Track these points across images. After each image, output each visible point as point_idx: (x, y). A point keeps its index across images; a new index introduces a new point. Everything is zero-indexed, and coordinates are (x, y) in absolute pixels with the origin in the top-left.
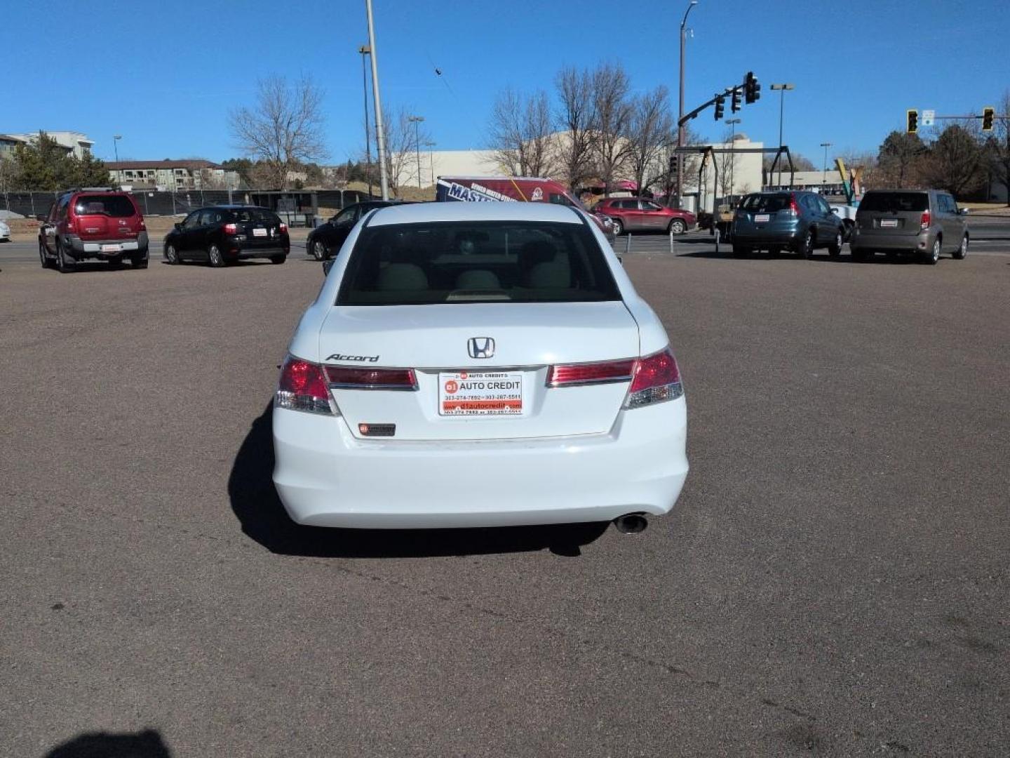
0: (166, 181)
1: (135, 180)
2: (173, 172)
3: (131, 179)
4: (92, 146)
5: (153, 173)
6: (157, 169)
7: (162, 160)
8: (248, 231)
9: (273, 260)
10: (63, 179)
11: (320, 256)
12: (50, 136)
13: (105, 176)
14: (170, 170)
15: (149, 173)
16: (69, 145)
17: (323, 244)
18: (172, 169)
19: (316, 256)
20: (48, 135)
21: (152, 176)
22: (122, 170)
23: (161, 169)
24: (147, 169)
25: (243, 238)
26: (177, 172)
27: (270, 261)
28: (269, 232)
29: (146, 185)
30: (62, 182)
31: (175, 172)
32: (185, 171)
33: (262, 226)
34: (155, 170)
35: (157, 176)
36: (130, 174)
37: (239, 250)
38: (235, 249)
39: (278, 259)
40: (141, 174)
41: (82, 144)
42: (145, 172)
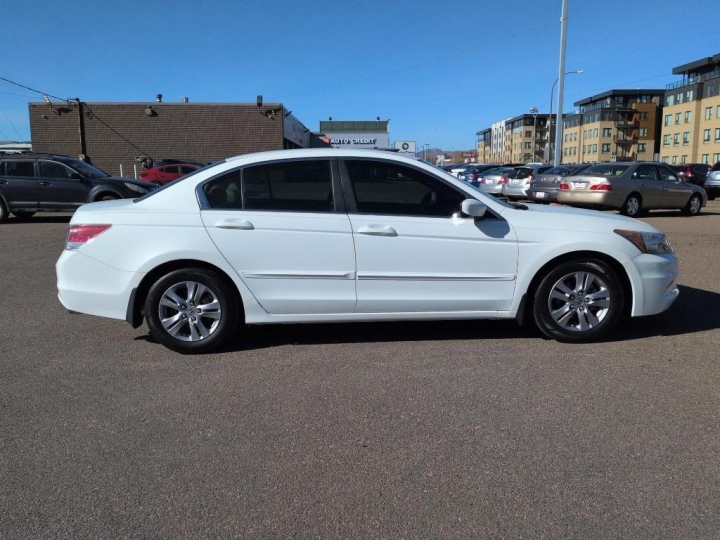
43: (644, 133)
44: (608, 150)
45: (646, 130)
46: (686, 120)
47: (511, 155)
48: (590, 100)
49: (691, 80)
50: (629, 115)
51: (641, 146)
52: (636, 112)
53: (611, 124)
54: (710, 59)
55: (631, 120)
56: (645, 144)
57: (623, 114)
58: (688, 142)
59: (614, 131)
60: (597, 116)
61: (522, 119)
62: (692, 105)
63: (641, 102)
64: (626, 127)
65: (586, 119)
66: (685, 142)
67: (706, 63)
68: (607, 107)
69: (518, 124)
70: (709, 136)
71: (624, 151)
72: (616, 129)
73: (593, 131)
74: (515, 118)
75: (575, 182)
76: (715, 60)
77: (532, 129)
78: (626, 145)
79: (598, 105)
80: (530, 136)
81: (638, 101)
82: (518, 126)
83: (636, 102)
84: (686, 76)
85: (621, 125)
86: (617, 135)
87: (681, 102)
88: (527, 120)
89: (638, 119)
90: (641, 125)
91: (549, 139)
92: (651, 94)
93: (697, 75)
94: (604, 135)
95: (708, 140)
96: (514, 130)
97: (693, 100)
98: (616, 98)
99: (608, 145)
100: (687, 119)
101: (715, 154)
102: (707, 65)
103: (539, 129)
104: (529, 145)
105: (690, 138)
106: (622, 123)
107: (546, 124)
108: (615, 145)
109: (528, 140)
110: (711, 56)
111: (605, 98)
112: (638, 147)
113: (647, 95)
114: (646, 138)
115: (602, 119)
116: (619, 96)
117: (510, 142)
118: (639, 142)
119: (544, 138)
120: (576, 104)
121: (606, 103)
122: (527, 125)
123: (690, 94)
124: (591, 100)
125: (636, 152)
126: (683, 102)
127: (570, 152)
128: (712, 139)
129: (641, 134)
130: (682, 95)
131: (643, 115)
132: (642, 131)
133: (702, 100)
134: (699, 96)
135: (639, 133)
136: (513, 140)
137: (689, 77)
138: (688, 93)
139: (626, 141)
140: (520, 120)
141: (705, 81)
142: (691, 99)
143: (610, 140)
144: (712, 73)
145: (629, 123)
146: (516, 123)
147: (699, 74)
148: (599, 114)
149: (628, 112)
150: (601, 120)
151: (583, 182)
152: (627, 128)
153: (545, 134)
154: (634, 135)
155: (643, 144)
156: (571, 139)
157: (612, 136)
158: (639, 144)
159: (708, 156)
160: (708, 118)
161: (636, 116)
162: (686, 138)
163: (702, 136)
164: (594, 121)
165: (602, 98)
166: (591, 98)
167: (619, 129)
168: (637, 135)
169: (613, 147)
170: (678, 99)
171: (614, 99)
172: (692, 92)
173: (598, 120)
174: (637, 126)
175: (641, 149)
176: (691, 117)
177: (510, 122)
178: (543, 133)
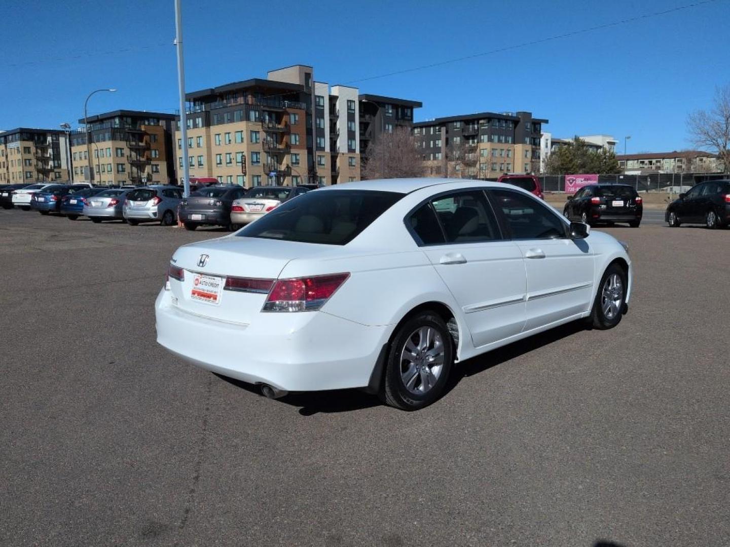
0: (668, 166)
1: (646, 167)
2: (675, 160)
3: (643, 166)
4: (616, 144)
5: (660, 162)
6: (663, 159)
7: (671, 152)
8: (608, 203)
9: (630, 224)
10: (584, 167)
11: (673, 223)
12: (581, 138)
13: (615, 164)
14: (673, 159)
15: (657, 162)
16: (600, 144)
17: (675, 214)
18: (675, 158)
19: (669, 223)
20: (580, 138)
21: (658, 164)
22: (638, 160)
23: (666, 158)
24: (655, 158)
25: (603, 207)
26: (678, 161)
27: (629, 225)
28: (625, 204)
29: (653, 170)
30: (584, 169)
31: (677, 161)
32: (684, 160)
33: (620, 199)
34: (661, 160)
35: (663, 164)
36: (643, 163)
37: (599, 216)
38: (596, 215)
39: (635, 224)
40: (651, 163)
41: (609, 143)
42: (654, 161)
43: (155, 154)
44: (123, 170)
45: (157, 152)
46: (199, 145)
47: (8, 172)
48: (96, 119)
49: (197, 108)
50: (140, 136)
51: (154, 167)
52: (145, 133)
53: (123, 144)
54: (212, 90)
55: (142, 142)
56: (158, 165)
57: (133, 135)
58: (202, 165)
59: (127, 152)
60: (107, 135)
61: (18, 133)
62: (202, 131)
63: (149, 124)
64: (138, 147)
65: (95, 137)
66: (200, 164)
67: (209, 93)
68: (116, 126)
69: (12, 139)
70: (220, 160)
71: (139, 171)
72: (129, 150)
73: (104, 150)
74: (8, 131)
75: (249, 204)
76: (217, 91)
77: (30, 144)
78: (140, 166)
79: (107, 124)
80: (29, 152)
81: (147, 123)
82: (12, 141)
83: (144, 124)
84: (192, 104)
85: (133, 145)
86: (131, 155)
87: (192, 127)
88: (24, 134)
89: (148, 141)
90: (153, 146)
91: (52, 157)
92: (157, 117)
93: (202, 104)
94: (117, 156)
95: (220, 163)
96: (8, 145)
97: (203, 126)
98: (125, 119)
99: (122, 165)
100: (199, 143)
101: (228, 176)
102: (210, 95)
103: (39, 145)
104: (29, 162)
105: (204, 160)
106: (134, 143)
107: (46, 141)
108: (130, 165)
109: (28, 156)
110: (213, 88)
111: (113, 118)
112: (152, 168)
113: (154, 118)
114: (159, 159)
115: (113, 138)
116: (127, 116)
117: (5, 157)
118: (153, 163)
119: (45, 155)
120: (81, 121)
121: (115, 123)
122: (24, 140)
123: (199, 121)
124: (98, 118)
125: (151, 173)
126: (193, 128)
127: (81, 171)
128: (224, 162)
129: (153, 156)
130: (191, 121)
131: (152, 136)
132: (153, 152)
133: (211, 127)
134: (208, 123)
135: (151, 154)
136: (9, 156)
137: (195, 105)
138: (197, 119)
139: (140, 161)
140: (15, 134)
141: (211, 110)
142: (200, 125)
143: (124, 160)
144: (217, 103)
145: (141, 144)
146: (10, 137)
147: (204, 103)
148: (110, 134)
149: (138, 134)
150: (112, 140)
151: (258, 204)
152: (276, 134)
153: (47, 151)
154: (147, 156)
155: (157, 165)
156: (81, 158)
157: (126, 155)
158: (153, 165)
159: (222, 178)
160: (218, 144)
161: (146, 138)
162: (201, 161)
163: (215, 160)
164: (104, 140)
165: (110, 117)
166: (98, 116)
167: (131, 149)
168: (149, 156)
169: (128, 167)
170: (188, 125)
171: (122, 119)
172: (200, 119)
173: (109, 140)
174: (148, 148)
175: (154, 170)
176: (203, 141)
177: (3, 135)
178: (44, 150)
